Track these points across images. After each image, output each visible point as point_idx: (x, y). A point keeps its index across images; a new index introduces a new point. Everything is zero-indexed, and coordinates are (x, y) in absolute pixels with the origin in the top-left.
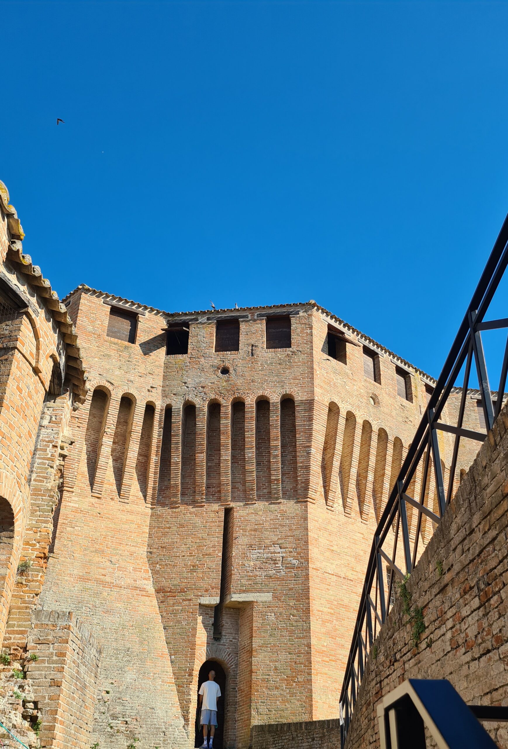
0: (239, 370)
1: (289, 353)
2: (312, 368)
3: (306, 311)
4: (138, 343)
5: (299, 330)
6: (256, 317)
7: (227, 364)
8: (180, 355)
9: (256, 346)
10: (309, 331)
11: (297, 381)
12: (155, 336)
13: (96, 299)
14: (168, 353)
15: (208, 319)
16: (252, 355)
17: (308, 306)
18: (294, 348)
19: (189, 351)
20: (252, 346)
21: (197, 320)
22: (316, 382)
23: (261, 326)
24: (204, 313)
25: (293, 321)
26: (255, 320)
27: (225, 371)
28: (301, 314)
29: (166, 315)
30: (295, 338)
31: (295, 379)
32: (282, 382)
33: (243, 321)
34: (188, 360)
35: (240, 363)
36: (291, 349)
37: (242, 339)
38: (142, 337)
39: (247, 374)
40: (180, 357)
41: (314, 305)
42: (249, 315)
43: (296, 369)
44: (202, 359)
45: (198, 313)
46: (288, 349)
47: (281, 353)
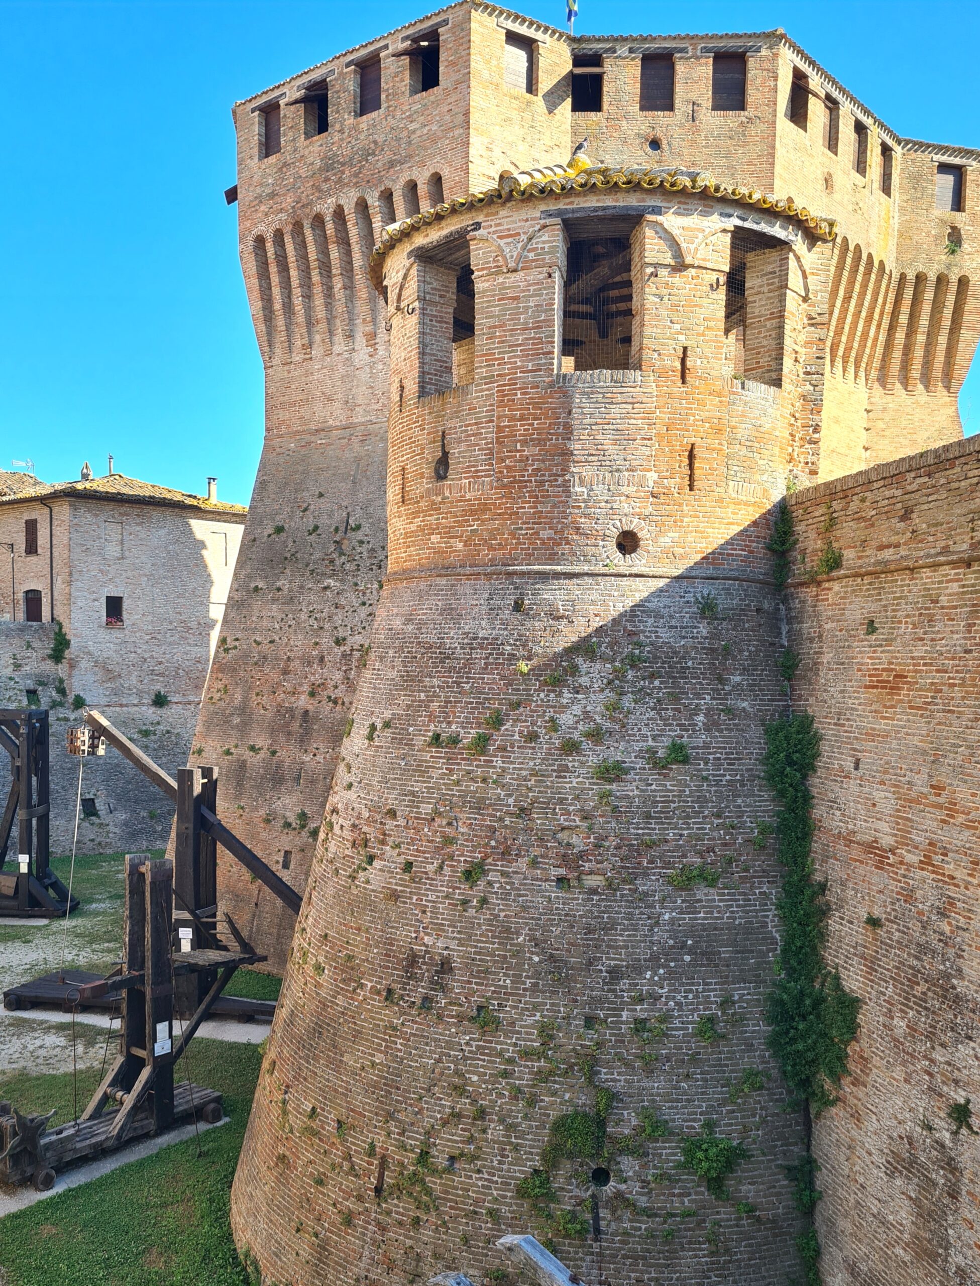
0: (675, 143)
1: (744, 120)
2: (774, 147)
3: (770, 48)
4: (541, 93)
5: (759, 81)
6: (699, 53)
7: (659, 134)
8: (593, 113)
9: (699, 105)
10: (772, 84)
11: (752, 168)
12: (559, 78)
13: (489, 19)
14: (574, 109)
15: (631, 51)
16: (693, 120)
17: (773, 38)
18: (750, 112)
19: (605, 106)
20: (694, 104)
21: (615, 52)
22: (778, 169)
23: (705, 70)
24: (624, 40)
25: (751, 63)
26: (698, 58)
27: (655, 144)
28: (764, 52)
29: (572, 40)
30: (753, 95)
31: (750, 163)
32: (733, 167)
33: (681, 58)
34: (604, 123)
35: (676, 132)
36: (746, 113)
37: (680, 90)
38: (546, 83)
39: (686, 152)
40: (592, 115)
41: (782, 36)
42: (690, 48)
43: (752, 147)
44: (624, 123)
45: (616, 40)
46: (742, 113)
47: (732, 118)
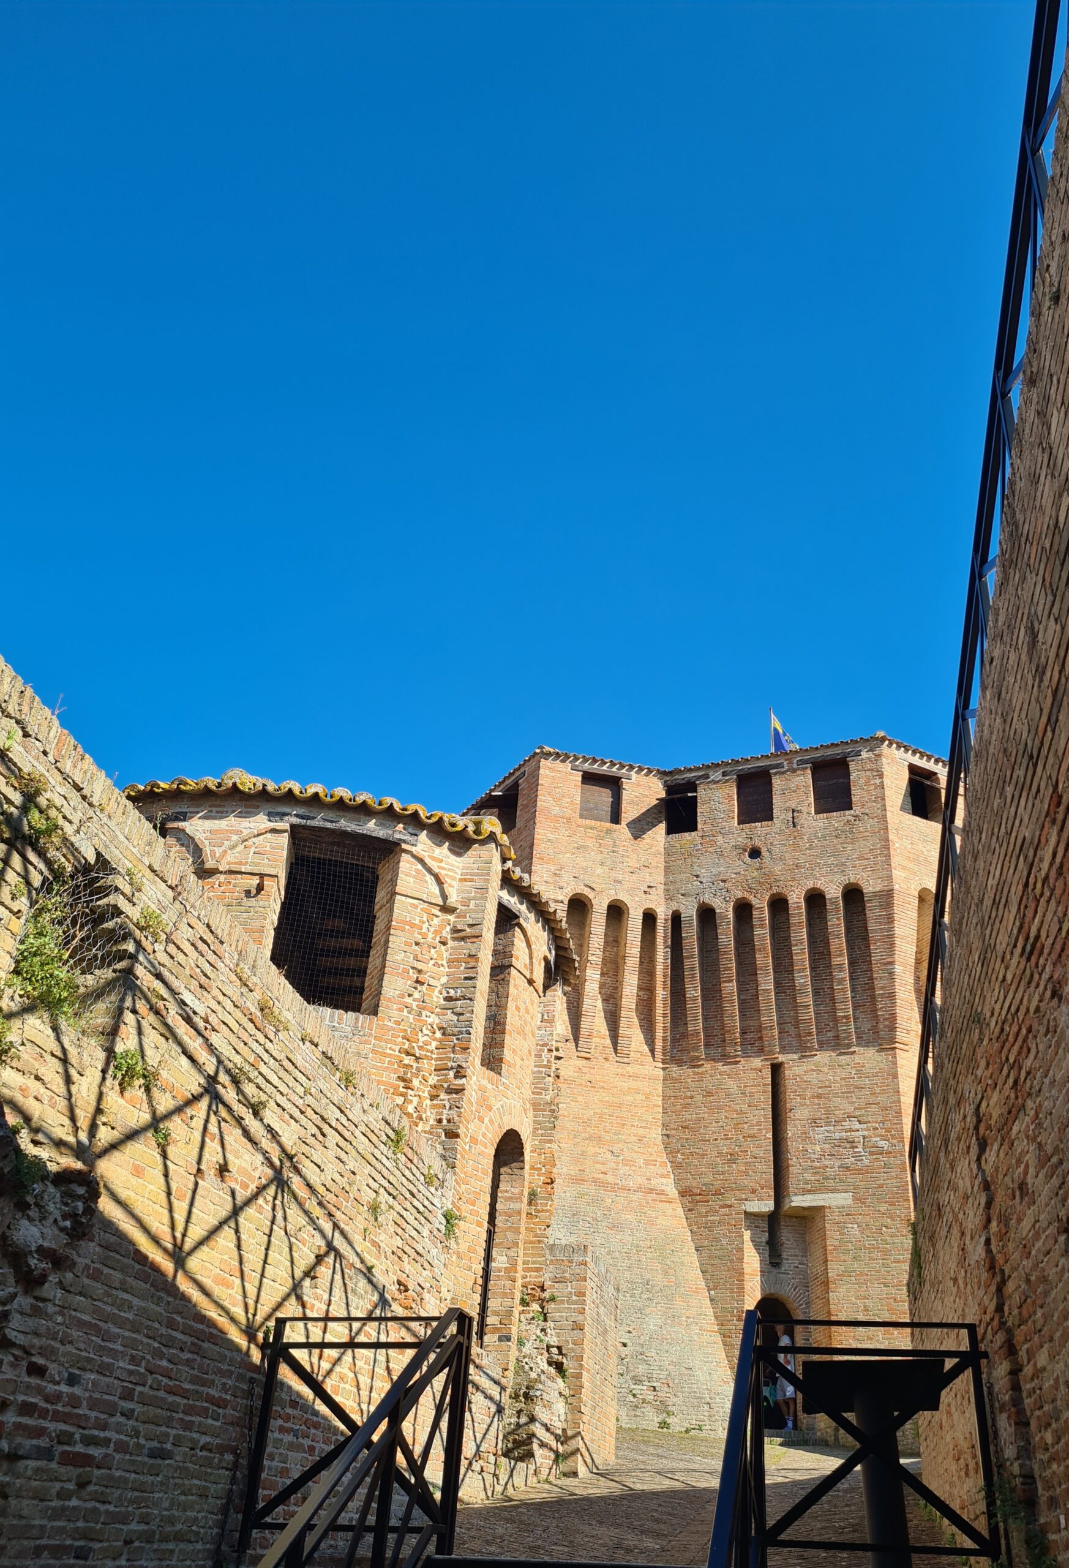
0: (776, 850)
1: (850, 818)
2: (887, 840)
3: (871, 750)
4: (624, 822)
5: (862, 781)
6: (795, 766)
7: (758, 843)
8: (687, 834)
9: (798, 812)
10: (878, 781)
11: (865, 862)
12: (648, 807)
13: (562, 765)
14: (669, 832)
15: (724, 774)
16: (794, 826)
17: (874, 742)
18: (857, 810)
19: (699, 826)
20: (793, 811)
21: (708, 777)
22: (895, 860)
23: (805, 779)
24: (718, 765)
25: (852, 766)
26: (794, 771)
27: (755, 853)
28: (864, 755)
29: (662, 774)
30: (857, 794)
31: (861, 858)
32: (843, 864)
33: (775, 774)
34: (699, 840)
35: (776, 839)
36: (852, 812)
37: (777, 801)
38: (630, 811)
39: (787, 856)
40: (687, 836)
41: (883, 739)
42: (785, 763)
43: (861, 843)
44: (720, 838)
45: (708, 767)
46: (847, 812)
47: (837, 819)
